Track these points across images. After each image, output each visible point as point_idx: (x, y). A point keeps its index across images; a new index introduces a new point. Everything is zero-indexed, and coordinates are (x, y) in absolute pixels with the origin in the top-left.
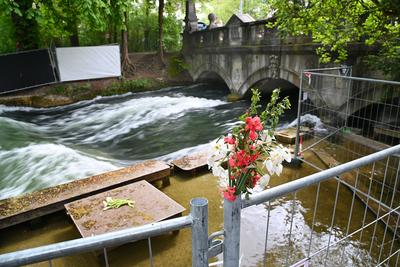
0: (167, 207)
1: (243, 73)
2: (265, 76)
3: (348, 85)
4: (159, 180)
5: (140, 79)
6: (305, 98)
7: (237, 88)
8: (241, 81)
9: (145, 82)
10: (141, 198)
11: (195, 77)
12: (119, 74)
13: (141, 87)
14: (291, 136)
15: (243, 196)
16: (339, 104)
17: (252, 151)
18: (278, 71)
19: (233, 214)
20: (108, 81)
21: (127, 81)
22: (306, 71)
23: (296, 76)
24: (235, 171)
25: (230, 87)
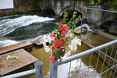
0: (31, 59)
1: (61, 8)
2: (69, 9)
3: (101, 13)
4: (28, 49)
5: (21, 9)
6: (84, 18)
7: (58, 14)
8: (60, 11)
9: (23, 11)
10: (21, 55)
11: (43, 9)
12: (13, 7)
13: (21, 13)
14: (78, 32)
15: (59, 60)
16: (97, 20)
17: (63, 40)
18: (74, 7)
19: (54, 68)
20: (9, 10)
21: (16, 10)
22: (85, 7)
23: (81, 9)
24: (55, 49)
25: (56, 13)
